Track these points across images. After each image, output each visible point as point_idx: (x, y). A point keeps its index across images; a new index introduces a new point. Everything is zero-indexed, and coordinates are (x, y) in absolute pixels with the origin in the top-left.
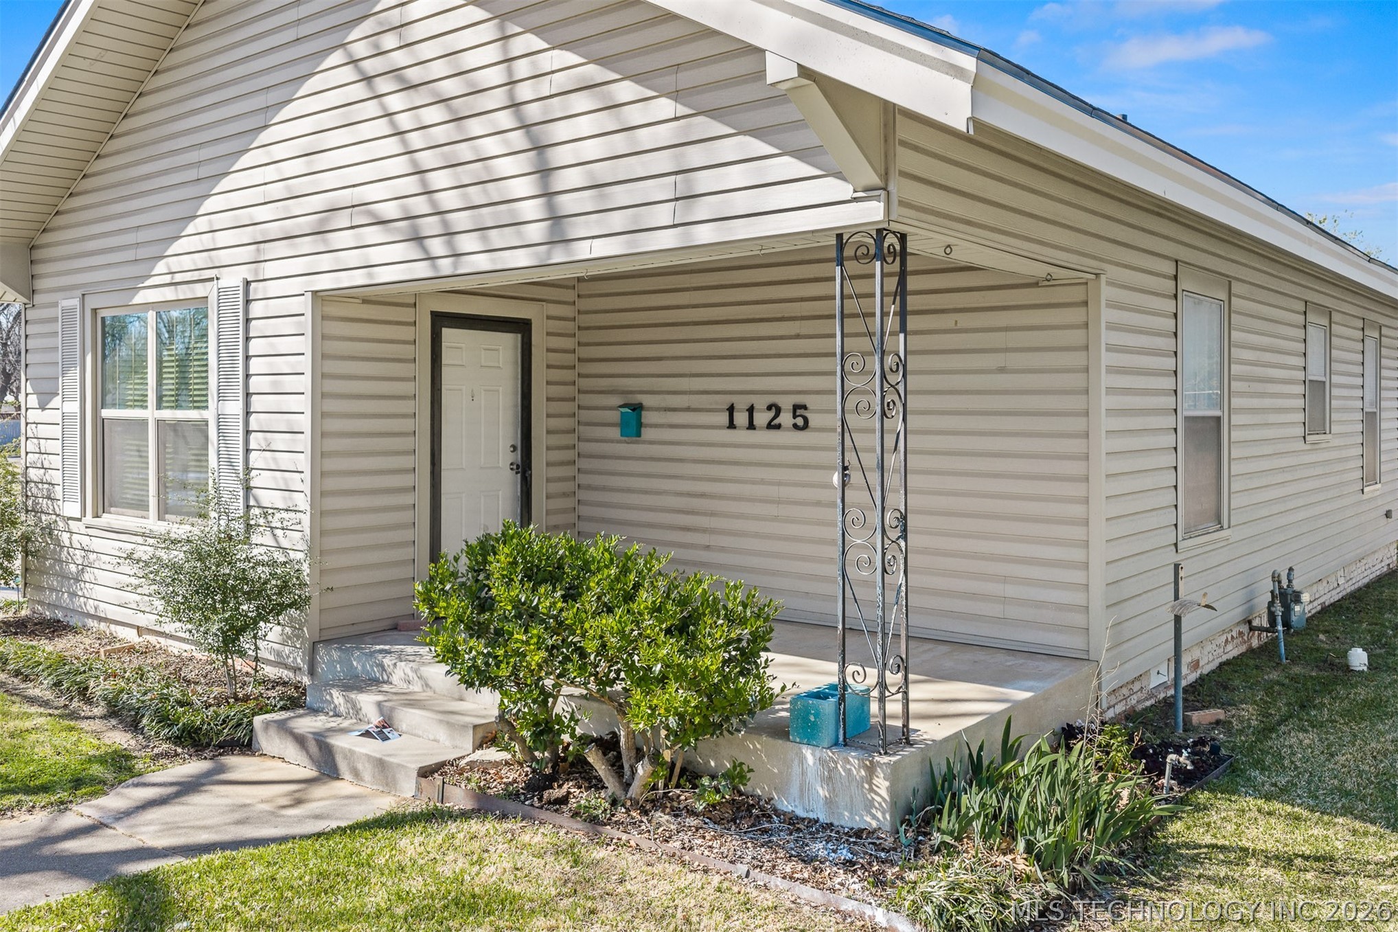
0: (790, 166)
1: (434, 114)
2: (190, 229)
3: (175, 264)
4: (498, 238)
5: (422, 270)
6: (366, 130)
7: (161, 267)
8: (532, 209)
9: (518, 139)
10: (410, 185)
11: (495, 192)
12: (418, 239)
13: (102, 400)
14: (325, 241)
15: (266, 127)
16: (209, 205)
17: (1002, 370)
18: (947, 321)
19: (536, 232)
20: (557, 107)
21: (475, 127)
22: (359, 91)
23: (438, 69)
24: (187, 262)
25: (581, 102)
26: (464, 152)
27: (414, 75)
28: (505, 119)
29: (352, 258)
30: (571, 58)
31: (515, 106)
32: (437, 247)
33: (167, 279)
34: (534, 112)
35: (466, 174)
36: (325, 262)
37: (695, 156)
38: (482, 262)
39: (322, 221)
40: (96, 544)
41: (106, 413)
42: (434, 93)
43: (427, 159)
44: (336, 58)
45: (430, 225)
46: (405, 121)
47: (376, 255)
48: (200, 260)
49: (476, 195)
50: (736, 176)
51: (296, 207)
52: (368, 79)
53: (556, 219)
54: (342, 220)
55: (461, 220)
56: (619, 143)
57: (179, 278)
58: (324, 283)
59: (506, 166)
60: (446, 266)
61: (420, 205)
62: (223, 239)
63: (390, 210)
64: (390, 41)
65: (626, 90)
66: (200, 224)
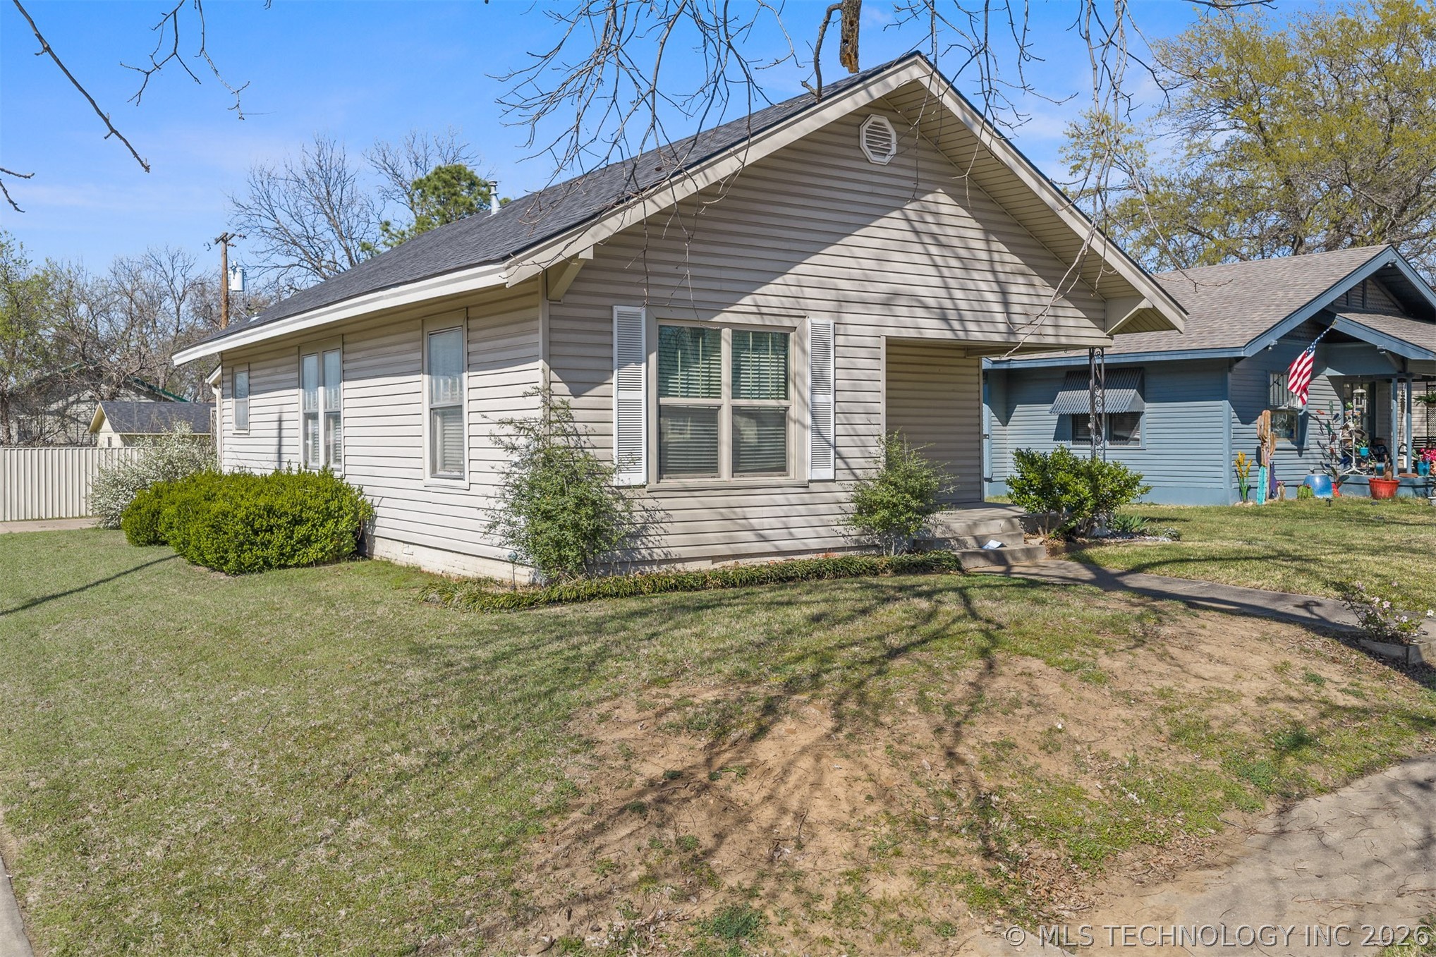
0: (1088, 323)
1: (953, 262)
2: (779, 280)
3: (761, 300)
4: (986, 327)
5: (948, 335)
6: (917, 258)
7: (747, 300)
8: (1000, 317)
9: (995, 287)
10: (942, 293)
11: (985, 306)
12: (945, 319)
14: (891, 310)
15: (851, 235)
16: (799, 269)
19: (1002, 328)
20: (1011, 278)
21: (975, 275)
22: (910, 236)
23: (956, 242)
24: (774, 301)
25: (1020, 280)
26: (970, 285)
27: (943, 239)
28: (990, 276)
29: (909, 322)
30: (1017, 260)
31: (994, 272)
32: (956, 325)
33: (754, 309)
34: (1002, 277)
35: (972, 295)
36: (890, 321)
37: (1060, 312)
38: (980, 336)
39: (888, 299)
41: (664, 401)
42: (954, 253)
43: (952, 283)
44: (896, 214)
45: (952, 314)
46: (939, 261)
47: (922, 323)
48: (787, 302)
49: (976, 306)
50: (1071, 322)
51: (869, 286)
52: (916, 232)
53: (1010, 323)
54: (903, 301)
55: (968, 316)
56: (1035, 300)
57: (764, 310)
58: (892, 332)
59: (989, 296)
60: (961, 335)
61: (948, 304)
62: (808, 292)
63: (931, 302)
64: (929, 218)
65: (1037, 280)
66: (788, 278)
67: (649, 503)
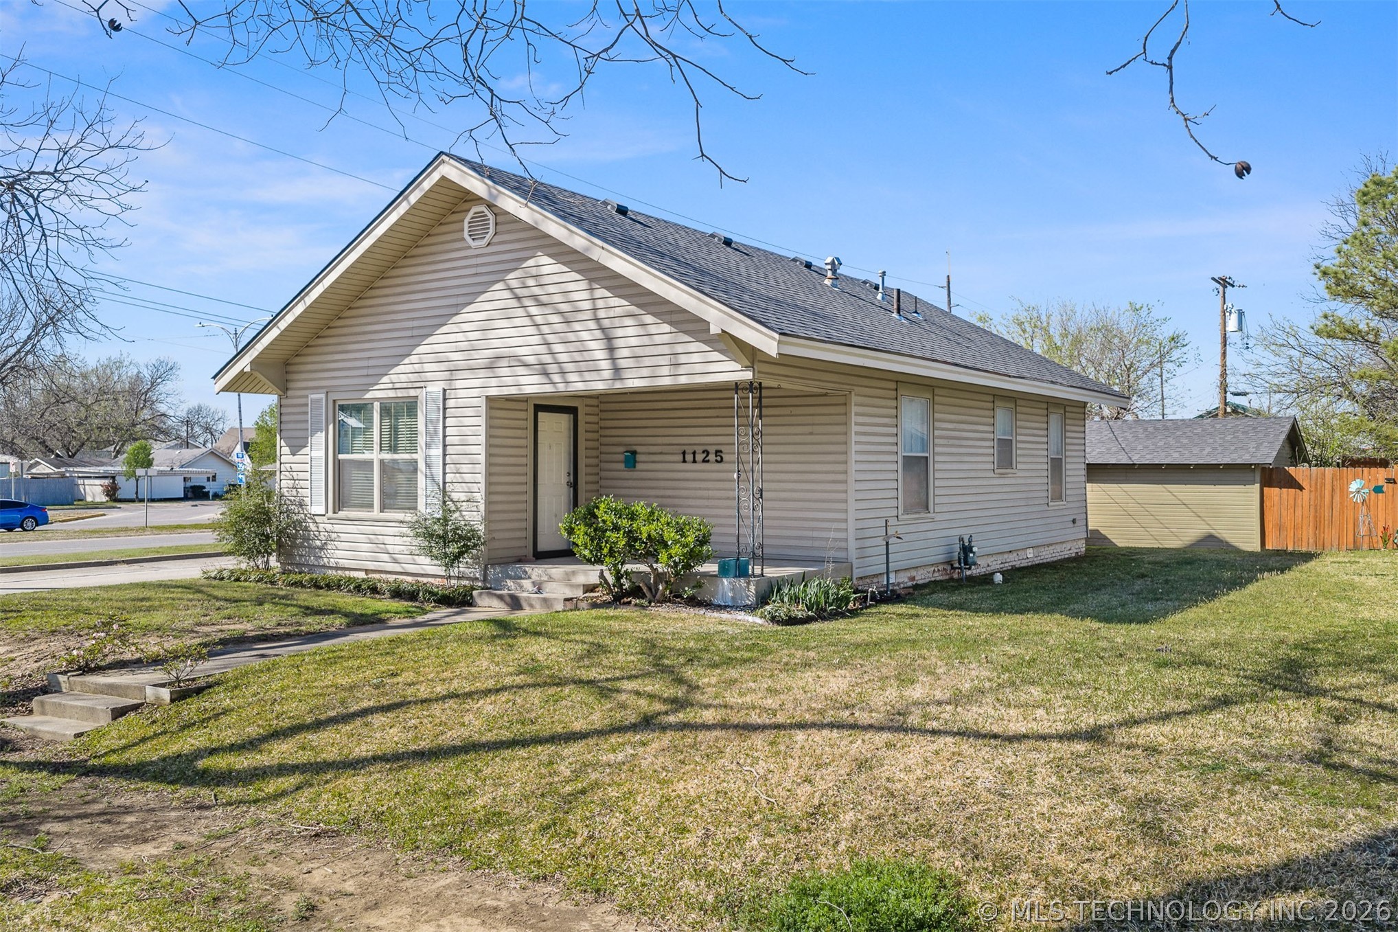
0: (716, 356)
1: (555, 318)
2: (406, 361)
3: (394, 378)
4: (587, 376)
5: (548, 388)
6: (518, 322)
7: (385, 379)
8: (605, 364)
9: (598, 334)
10: (542, 349)
11: (587, 356)
12: (546, 374)
13: (339, 449)
14: (493, 372)
15: (457, 314)
16: (419, 349)
17: (811, 434)
18: (786, 411)
19: (607, 374)
20: (617, 322)
21: (577, 326)
22: (514, 303)
23: (557, 298)
24: (403, 378)
25: (628, 321)
26: (571, 337)
27: (545, 299)
28: (592, 325)
29: (510, 381)
30: (625, 302)
31: (597, 319)
32: (556, 378)
33: (390, 386)
34: (606, 323)
35: (572, 347)
36: (494, 382)
37: (679, 349)
38: (580, 386)
39: (492, 362)
40: (337, 528)
41: (341, 457)
42: (555, 309)
43: (551, 338)
44: (497, 286)
45: (553, 368)
46: (539, 320)
47: (523, 380)
48: (413, 377)
49: (577, 356)
50: (696, 358)
51: (475, 355)
52: (518, 298)
53: (617, 370)
54: (504, 363)
55: (569, 367)
56: (646, 340)
57: (397, 386)
58: (493, 392)
59: (593, 345)
60: (561, 387)
61: (547, 359)
62: (427, 367)
63: (531, 360)
64: (531, 282)
65: (649, 319)
66: (413, 359)
67: (329, 527)
